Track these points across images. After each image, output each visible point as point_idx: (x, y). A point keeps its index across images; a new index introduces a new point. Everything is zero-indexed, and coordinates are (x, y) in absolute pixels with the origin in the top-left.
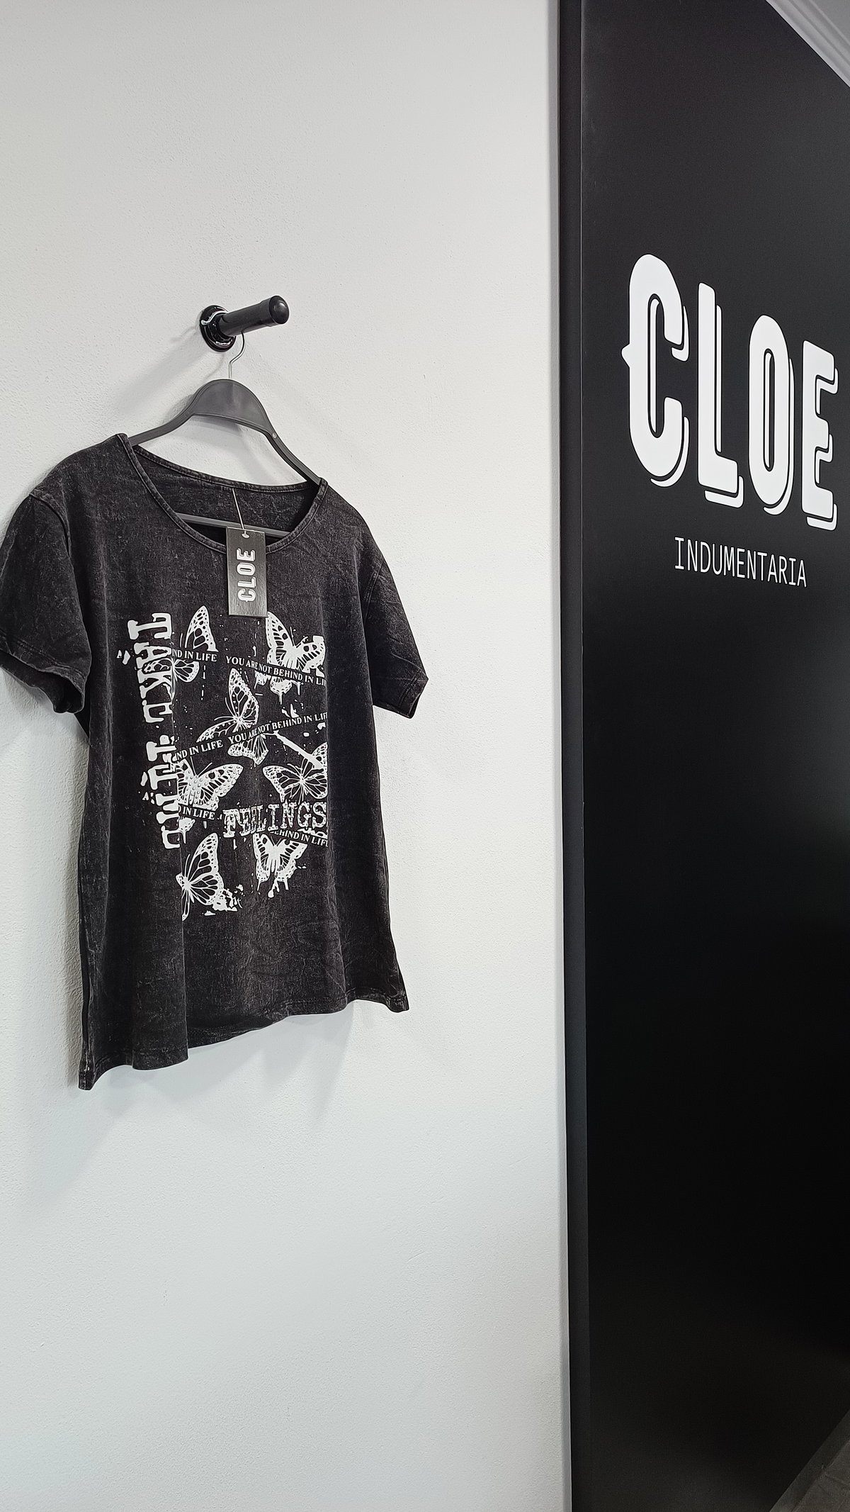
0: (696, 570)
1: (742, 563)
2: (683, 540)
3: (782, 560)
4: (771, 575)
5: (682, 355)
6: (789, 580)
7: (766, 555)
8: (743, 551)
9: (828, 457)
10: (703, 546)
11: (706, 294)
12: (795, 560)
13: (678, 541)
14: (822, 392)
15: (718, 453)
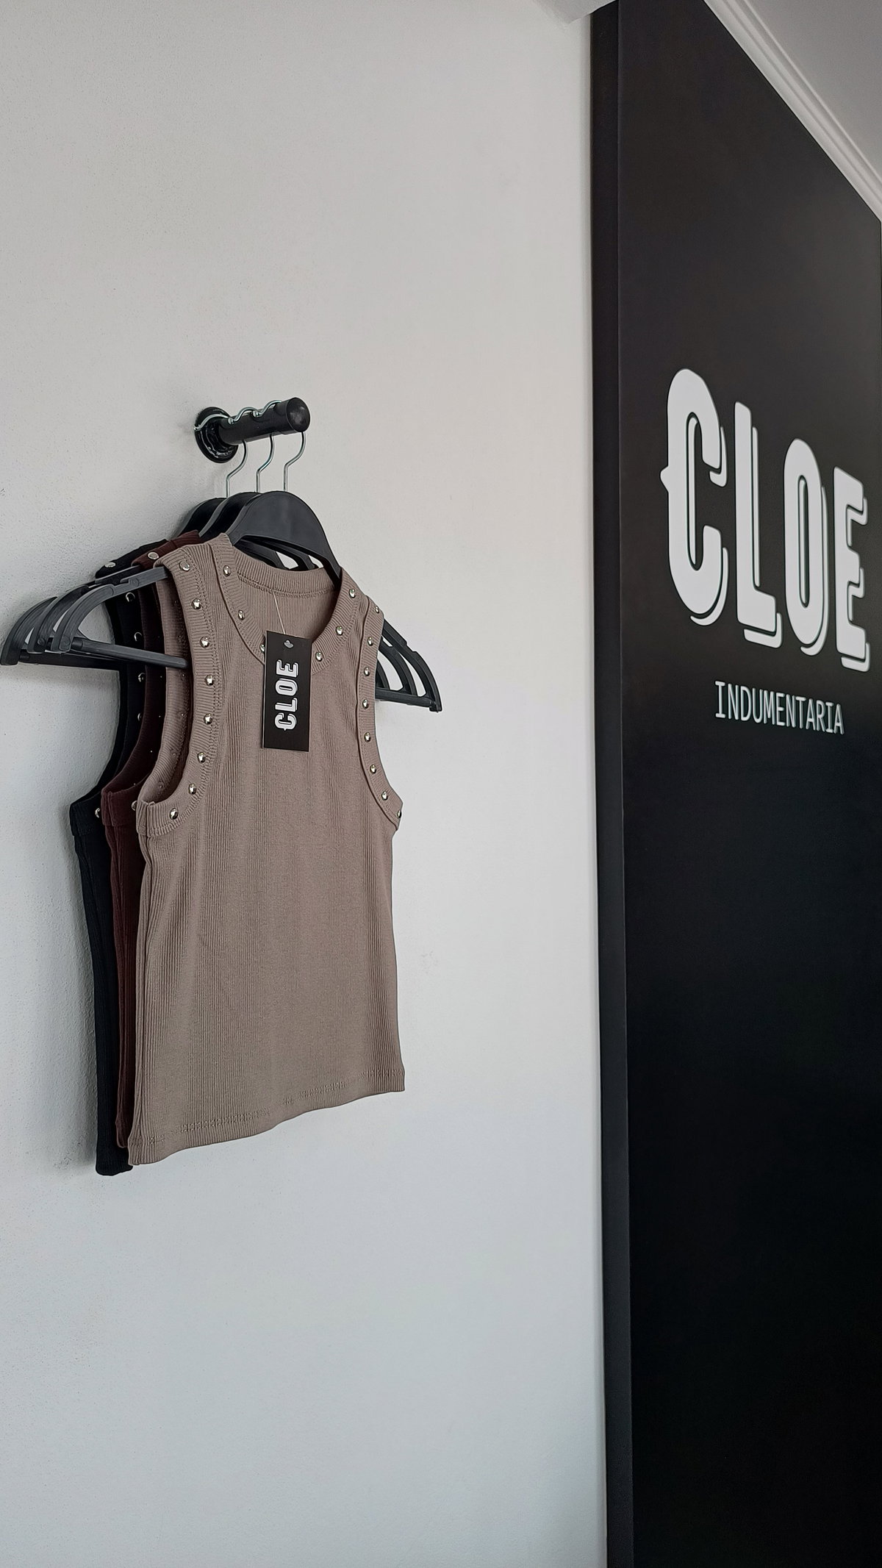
0: (737, 718)
1: (781, 709)
2: (723, 684)
3: (820, 705)
4: (809, 723)
5: (719, 479)
6: (827, 727)
7: (803, 699)
8: (782, 695)
9: (860, 592)
10: (744, 691)
11: (742, 414)
12: (831, 705)
13: (718, 686)
14: (853, 521)
15: (756, 587)
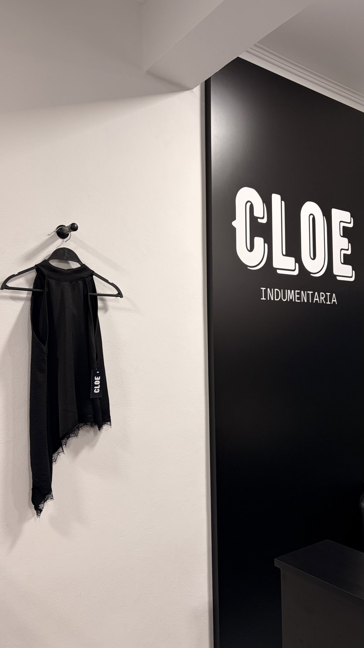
0: (272, 299)
1: (299, 296)
2: (265, 289)
3: (322, 294)
4: (316, 301)
5: (264, 221)
6: (326, 301)
7: (312, 292)
8: (299, 291)
9: (349, 252)
10: (277, 291)
12: (330, 294)
13: (262, 289)
14: (344, 227)
15: (283, 255)
